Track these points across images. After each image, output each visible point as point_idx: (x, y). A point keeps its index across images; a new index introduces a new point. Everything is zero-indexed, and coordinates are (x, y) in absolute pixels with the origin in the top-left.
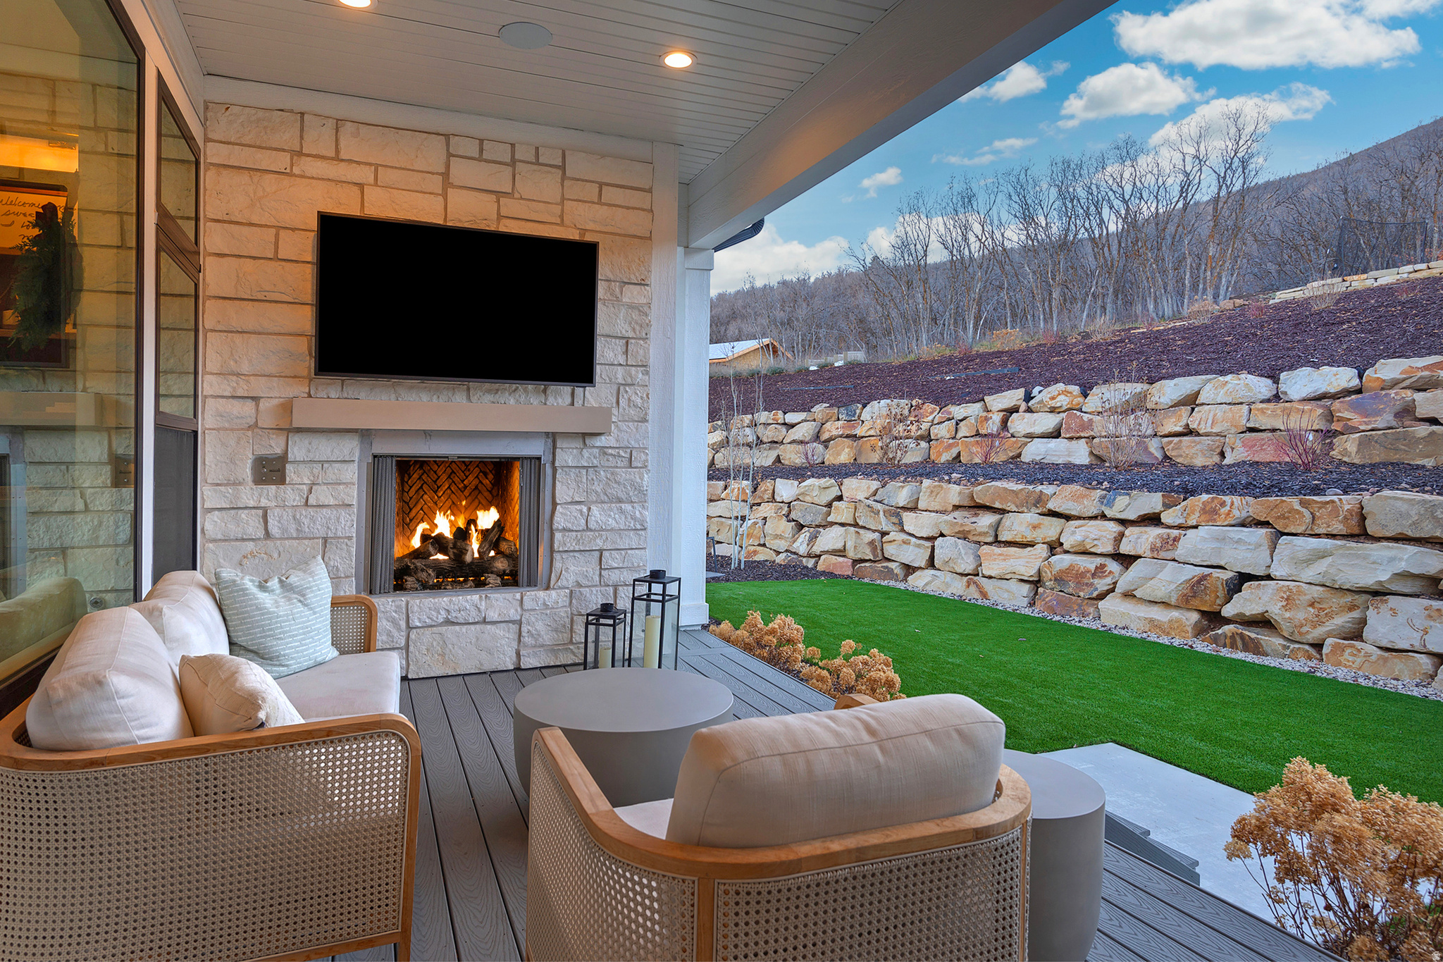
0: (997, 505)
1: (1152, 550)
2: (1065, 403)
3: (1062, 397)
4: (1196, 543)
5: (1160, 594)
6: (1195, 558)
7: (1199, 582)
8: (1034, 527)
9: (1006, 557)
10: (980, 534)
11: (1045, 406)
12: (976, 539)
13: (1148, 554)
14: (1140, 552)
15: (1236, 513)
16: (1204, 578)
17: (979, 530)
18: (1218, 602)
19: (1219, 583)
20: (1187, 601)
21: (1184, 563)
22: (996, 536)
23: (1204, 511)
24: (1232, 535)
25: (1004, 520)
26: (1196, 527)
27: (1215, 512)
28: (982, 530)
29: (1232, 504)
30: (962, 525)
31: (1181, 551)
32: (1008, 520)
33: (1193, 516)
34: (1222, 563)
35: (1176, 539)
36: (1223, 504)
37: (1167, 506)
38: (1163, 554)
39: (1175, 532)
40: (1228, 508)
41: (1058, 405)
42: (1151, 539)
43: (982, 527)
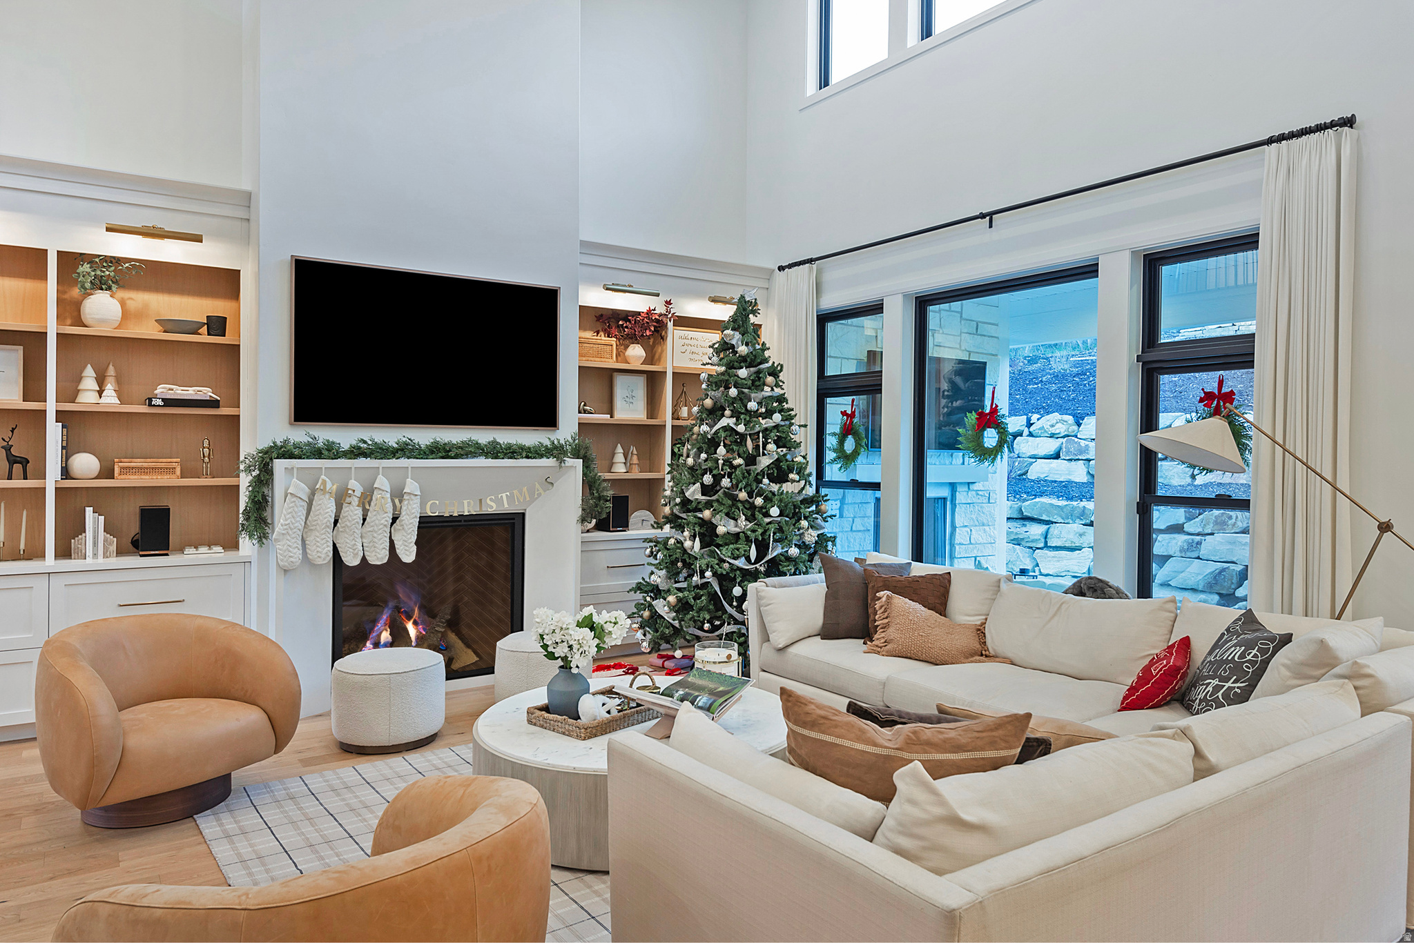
0: (1044, 517)
1: (1181, 551)
2: (1062, 430)
3: (1059, 425)
4: (1215, 545)
5: (1191, 583)
6: (1215, 556)
7: (1220, 573)
8: (1081, 535)
9: (1060, 559)
10: (1033, 541)
11: (1045, 431)
12: (1028, 545)
13: (1178, 554)
14: (1171, 553)
15: (1239, 524)
16: (1224, 570)
17: (1032, 538)
18: (1233, 587)
19: (1234, 573)
20: (1211, 587)
21: (1207, 560)
22: (1046, 542)
23: (1216, 523)
24: (1241, 540)
25: (1050, 530)
26: (1212, 534)
27: (1224, 523)
28: (1036, 538)
29: (1237, 517)
30: (1017, 534)
31: (1203, 552)
32: (1055, 530)
33: (1208, 527)
34: (1234, 560)
35: (1199, 543)
36: (1230, 517)
37: (1189, 519)
38: (1189, 554)
39: (1198, 538)
40: (1234, 520)
41: (1057, 432)
42: (1179, 543)
43: (1035, 535)
